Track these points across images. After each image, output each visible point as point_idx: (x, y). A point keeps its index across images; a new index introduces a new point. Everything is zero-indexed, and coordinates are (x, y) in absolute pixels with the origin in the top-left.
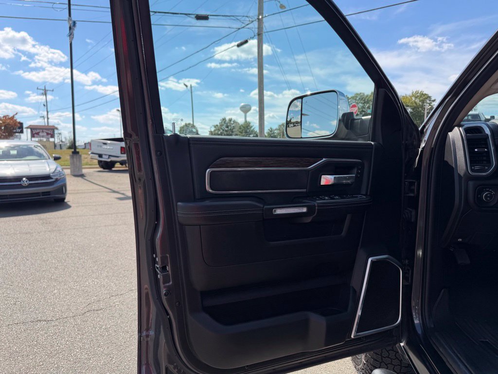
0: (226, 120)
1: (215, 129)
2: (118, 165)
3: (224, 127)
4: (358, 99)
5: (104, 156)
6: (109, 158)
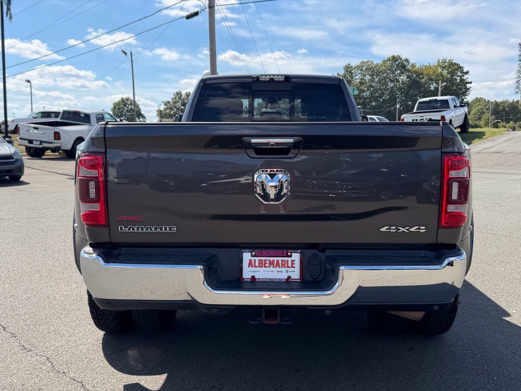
0: (181, 95)
1: (166, 107)
2: (48, 152)
3: (179, 104)
4: (364, 68)
5: (34, 142)
6: (40, 144)
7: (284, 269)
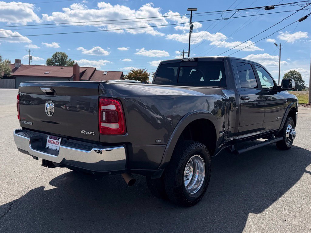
7: (56, 145)
